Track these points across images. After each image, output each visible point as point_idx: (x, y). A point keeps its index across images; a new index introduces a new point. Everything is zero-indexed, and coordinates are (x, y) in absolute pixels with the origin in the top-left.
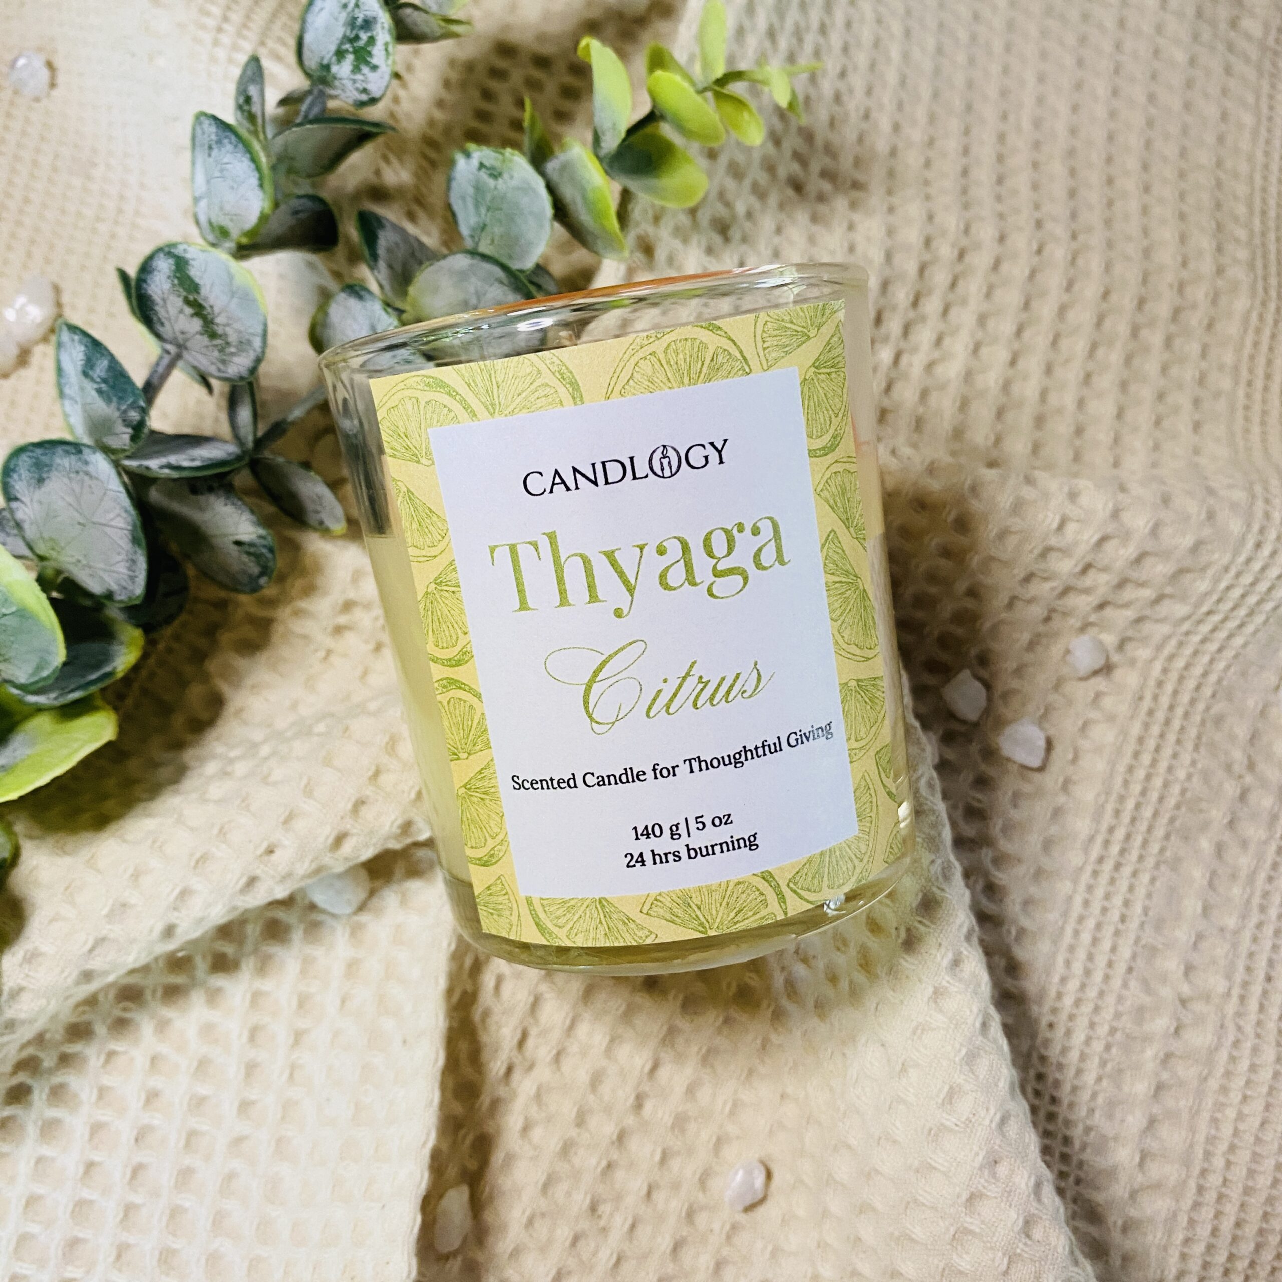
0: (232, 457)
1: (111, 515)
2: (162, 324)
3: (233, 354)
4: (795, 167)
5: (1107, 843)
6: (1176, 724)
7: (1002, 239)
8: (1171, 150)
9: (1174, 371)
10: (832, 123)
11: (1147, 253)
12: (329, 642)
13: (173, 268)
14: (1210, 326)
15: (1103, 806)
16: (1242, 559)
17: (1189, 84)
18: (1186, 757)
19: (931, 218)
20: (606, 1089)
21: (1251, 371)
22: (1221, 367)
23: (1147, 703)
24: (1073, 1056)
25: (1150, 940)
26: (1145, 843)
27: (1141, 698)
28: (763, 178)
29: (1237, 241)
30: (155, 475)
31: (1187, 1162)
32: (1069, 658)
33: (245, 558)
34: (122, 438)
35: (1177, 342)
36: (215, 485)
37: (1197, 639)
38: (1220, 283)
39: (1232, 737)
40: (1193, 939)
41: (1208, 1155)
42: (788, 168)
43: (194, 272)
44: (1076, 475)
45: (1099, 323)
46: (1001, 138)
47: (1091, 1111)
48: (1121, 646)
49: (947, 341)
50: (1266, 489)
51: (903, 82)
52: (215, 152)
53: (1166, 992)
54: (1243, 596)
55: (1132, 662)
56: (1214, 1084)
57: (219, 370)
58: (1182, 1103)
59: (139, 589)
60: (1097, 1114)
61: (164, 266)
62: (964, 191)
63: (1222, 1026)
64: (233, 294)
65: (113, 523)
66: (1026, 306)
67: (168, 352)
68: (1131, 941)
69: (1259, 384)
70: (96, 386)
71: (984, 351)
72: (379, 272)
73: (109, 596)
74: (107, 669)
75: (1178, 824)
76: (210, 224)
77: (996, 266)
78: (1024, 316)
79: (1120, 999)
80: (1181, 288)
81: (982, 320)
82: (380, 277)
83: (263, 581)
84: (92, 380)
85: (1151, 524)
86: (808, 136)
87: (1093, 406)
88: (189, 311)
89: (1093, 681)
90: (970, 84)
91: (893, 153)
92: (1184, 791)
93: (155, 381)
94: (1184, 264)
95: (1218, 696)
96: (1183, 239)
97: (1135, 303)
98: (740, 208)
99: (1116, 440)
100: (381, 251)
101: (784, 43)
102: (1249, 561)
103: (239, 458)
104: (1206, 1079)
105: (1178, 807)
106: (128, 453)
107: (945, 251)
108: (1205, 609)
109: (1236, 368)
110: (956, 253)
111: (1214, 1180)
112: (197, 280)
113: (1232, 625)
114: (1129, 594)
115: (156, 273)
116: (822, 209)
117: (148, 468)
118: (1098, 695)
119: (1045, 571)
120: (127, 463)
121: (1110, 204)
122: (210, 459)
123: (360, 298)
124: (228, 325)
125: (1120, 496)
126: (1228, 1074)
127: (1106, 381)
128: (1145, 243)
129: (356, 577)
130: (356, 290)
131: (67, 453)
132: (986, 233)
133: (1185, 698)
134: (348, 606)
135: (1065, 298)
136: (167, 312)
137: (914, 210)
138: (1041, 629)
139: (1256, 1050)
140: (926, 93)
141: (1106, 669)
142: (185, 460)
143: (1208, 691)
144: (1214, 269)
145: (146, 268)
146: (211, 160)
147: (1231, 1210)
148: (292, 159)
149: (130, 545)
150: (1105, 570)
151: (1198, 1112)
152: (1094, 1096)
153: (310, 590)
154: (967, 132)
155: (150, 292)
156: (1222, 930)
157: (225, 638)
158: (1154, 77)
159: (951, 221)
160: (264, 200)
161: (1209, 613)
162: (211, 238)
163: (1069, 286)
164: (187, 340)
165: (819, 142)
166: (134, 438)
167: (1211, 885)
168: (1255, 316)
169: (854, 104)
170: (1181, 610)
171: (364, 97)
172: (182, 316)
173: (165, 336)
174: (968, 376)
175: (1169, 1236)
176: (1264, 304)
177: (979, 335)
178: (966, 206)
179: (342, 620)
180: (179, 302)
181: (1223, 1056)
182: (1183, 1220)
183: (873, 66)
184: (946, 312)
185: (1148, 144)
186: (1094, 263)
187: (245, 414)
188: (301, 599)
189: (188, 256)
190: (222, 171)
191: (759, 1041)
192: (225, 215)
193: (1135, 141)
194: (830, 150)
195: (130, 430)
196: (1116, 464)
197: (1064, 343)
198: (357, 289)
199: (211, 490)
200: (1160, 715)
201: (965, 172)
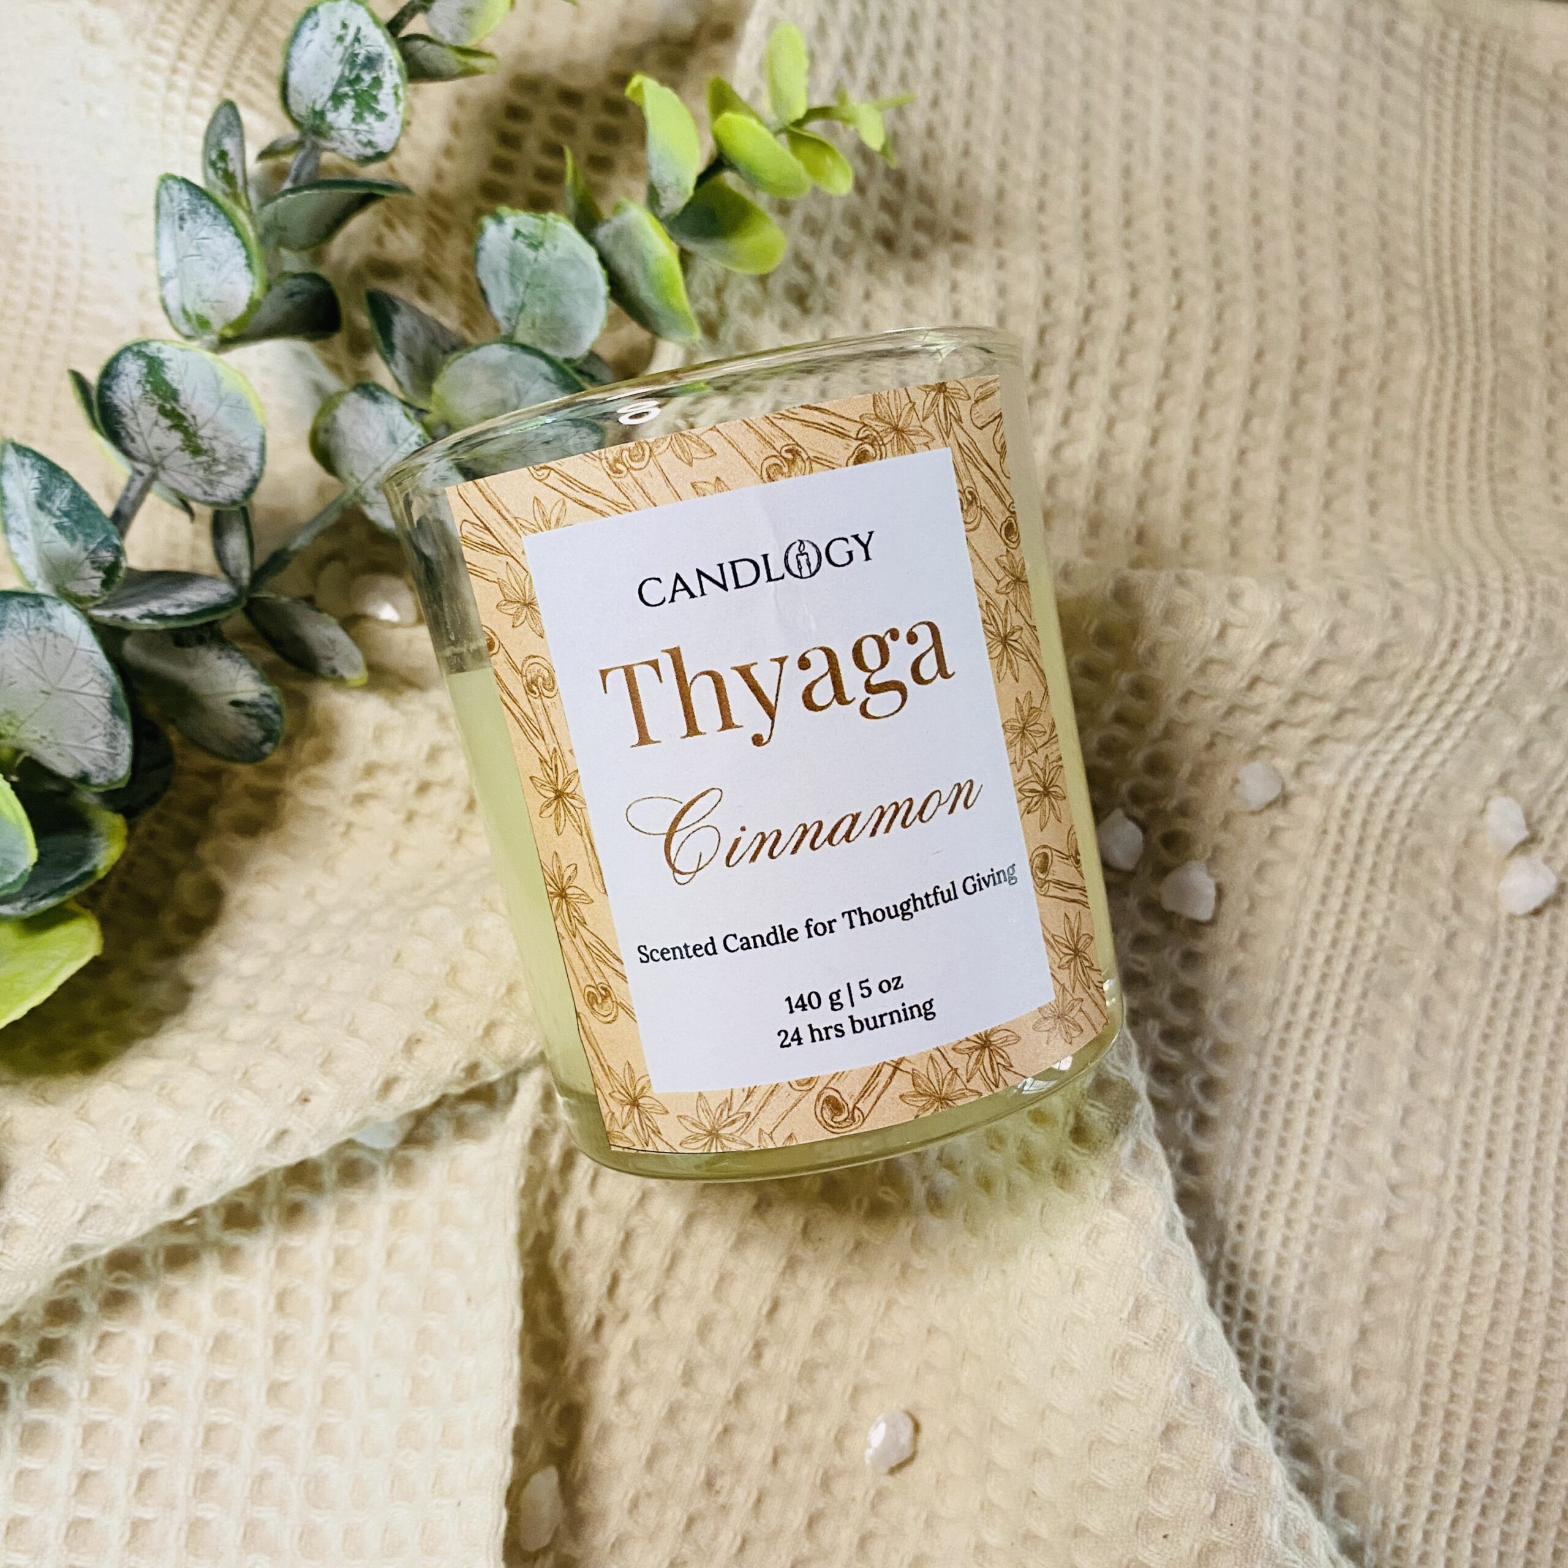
0: (227, 600)
1: (83, 681)
2: (133, 440)
3: (223, 473)
4: (885, 219)
5: (1294, 1008)
6: (1368, 861)
7: (1134, 293)
8: (1326, 182)
9: (1343, 442)
10: (925, 161)
11: (1305, 304)
12: (349, 814)
13: (145, 370)
14: (1382, 388)
15: (1287, 962)
16: (1435, 662)
17: (1342, 102)
18: (1382, 900)
19: (1048, 271)
20: (717, 1338)
21: (1432, 438)
22: (1398, 437)
23: (1332, 838)
24: (1270, 1261)
25: (1350, 1118)
26: (1338, 1005)
27: (1325, 832)
28: (846, 234)
29: (1408, 286)
30: (134, 627)
31: (1406, 1377)
32: (1238, 789)
33: (244, 721)
34: (91, 583)
35: (1345, 409)
36: (207, 635)
37: (1386, 758)
38: (1391, 337)
39: (1433, 873)
40: (1400, 1113)
41: (1431, 1367)
42: (874, 219)
43: (171, 376)
44: (1235, 572)
45: (1253, 389)
46: (1127, 172)
47: (1294, 1326)
48: (1298, 772)
49: (1075, 418)
50: (1459, 578)
51: (1007, 109)
52: (188, 225)
53: (1372, 1177)
54: (1439, 706)
55: (1313, 790)
56: (1433, 1283)
57: (205, 493)
58: (1398, 1307)
59: (122, 769)
60: (1300, 1329)
61: (132, 368)
62: (1087, 237)
63: (1439, 1214)
64: (221, 401)
65: (86, 690)
66: (1167, 373)
67: (141, 473)
68: (1329, 1121)
69: (1442, 454)
70: (55, 521)
71: (1120, 429)
72: (397, 365)
73: (84, 778)
74: (87, 868)
75: (1375, 978)
76: (185, 311)
77: (1129, 325)
78: (1164, 385)
79: (1320, 1190)
80: (1346, 343)
81: (1115, 391)
82: (398, 373)
83: (267, 747)
84: (50, 512)
85: (1327, 627)
86: (899, 180)
87: (1250, 488)
88: (165, 422)
89: (1267, 814)
90: (1087, 108)
91: (1001, 194)
92: (1381, 940)
93: (126, 509)
94: (1349, 315)
95: (1414, 826)
96: (1346, 285)
97: (1294, 365)
98: (821, 271)
99: (1280, 528)
100: (398, 340)
101: (863, 69)
102: (1443, 664)
103: (235, 601)
104: (1423, 1277)
105: (1375, 959)
106: (99, 602)
107: (1068, 309)
108: (1394, 724)
109: (1415, 438)
110: (1081, 310)
111: (1440, 1395)
112: (175, 385)
113: (1427, 740)
114: (1304, 710)
115: (123, 377)
116: (918, 267)
117: (124, 618)
118: (1274, 832)
119: (1205, 688)
120: (96, 613)
121: (1258, 247)
122: (201, 604)
123: (375, 399)
124: (216, 438)
125: (1290, 595)
126: (1449, 1270)
127: (1264, 459)
128: (1303, 291)
129: (379, 734)
130: (368, 390)
131: (25, 605)
132: (1115, 287)
133: (1376, 830)
134: (370, 770)
135: (1213, 361)
136: (138, 425)
137: (1028, 263)
138: (1204, 756)
139: (1480, 1239)
140: (1035, 121)
141: (1283, 800)
142: (169, 606)
143: (1402, 820)
144: (1383, 320)
145: (109, 372)
146: (184, 234)
147: (1461, 1430)
148: (284, 229)
149: (109, 716)
150: (1275, 683)
151: (1416, 1317)
152: (1296, 1305)
153: (324, 754)
154: (1085, 166)
155: (116, 401)
156: (1433, 1101)
157: (221, 816)
158: (1301, 94)
159: (1072, 273)
160: (253, 284)
161: (1400, 728)
162: (186, 329)
163: (1215, 349)
164: (163, 458)
165: (911, 186)
166: (105, 584)
167: (1418, 1048)
168: (1433, 373)
169: (950, 141)
170: (1366, 726)
171: (369, 152)
172: (156, 429)
173: (135, 453)
174: (1103, 459)
175: (1391, 1467)
176: (1443, 359)
177: (1113, 409)
178: (1090, 256)
179: (364, 787)
180: (153, 412)
181: (1441, 1249)
182: (1406, 1446)
183: (970, 92)
184: (1072, 384)
185: (1299, 175)
186: (1244, 318)
187: (236, 544)
188: (314, 764)
189: (162, 356)
190: (198, 248)
191: (898, 1267)
192: (204, 301)
193: (1282, 170)
194: (926, 197)
195: (101, 574)
196: (1281, 557)
197: (1212, 415)
198: (372, 389)
199: (201, 641)
200: (1349, 852)
201: (1086, 214)
